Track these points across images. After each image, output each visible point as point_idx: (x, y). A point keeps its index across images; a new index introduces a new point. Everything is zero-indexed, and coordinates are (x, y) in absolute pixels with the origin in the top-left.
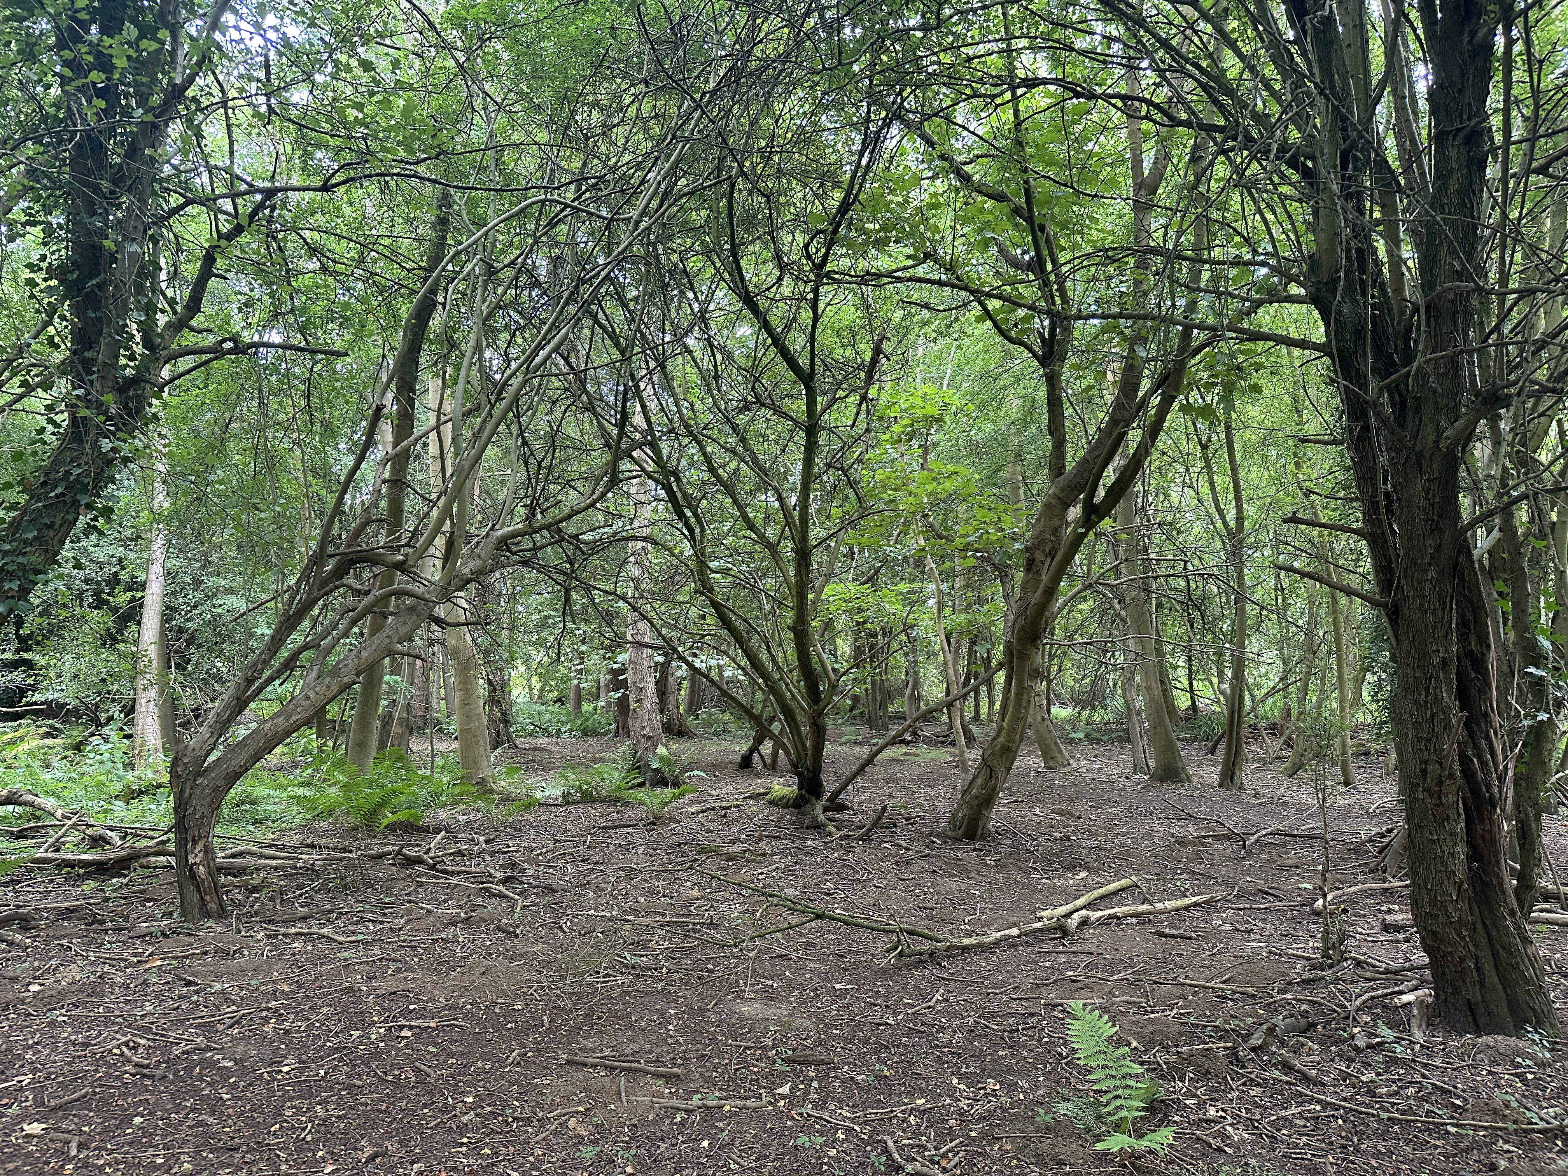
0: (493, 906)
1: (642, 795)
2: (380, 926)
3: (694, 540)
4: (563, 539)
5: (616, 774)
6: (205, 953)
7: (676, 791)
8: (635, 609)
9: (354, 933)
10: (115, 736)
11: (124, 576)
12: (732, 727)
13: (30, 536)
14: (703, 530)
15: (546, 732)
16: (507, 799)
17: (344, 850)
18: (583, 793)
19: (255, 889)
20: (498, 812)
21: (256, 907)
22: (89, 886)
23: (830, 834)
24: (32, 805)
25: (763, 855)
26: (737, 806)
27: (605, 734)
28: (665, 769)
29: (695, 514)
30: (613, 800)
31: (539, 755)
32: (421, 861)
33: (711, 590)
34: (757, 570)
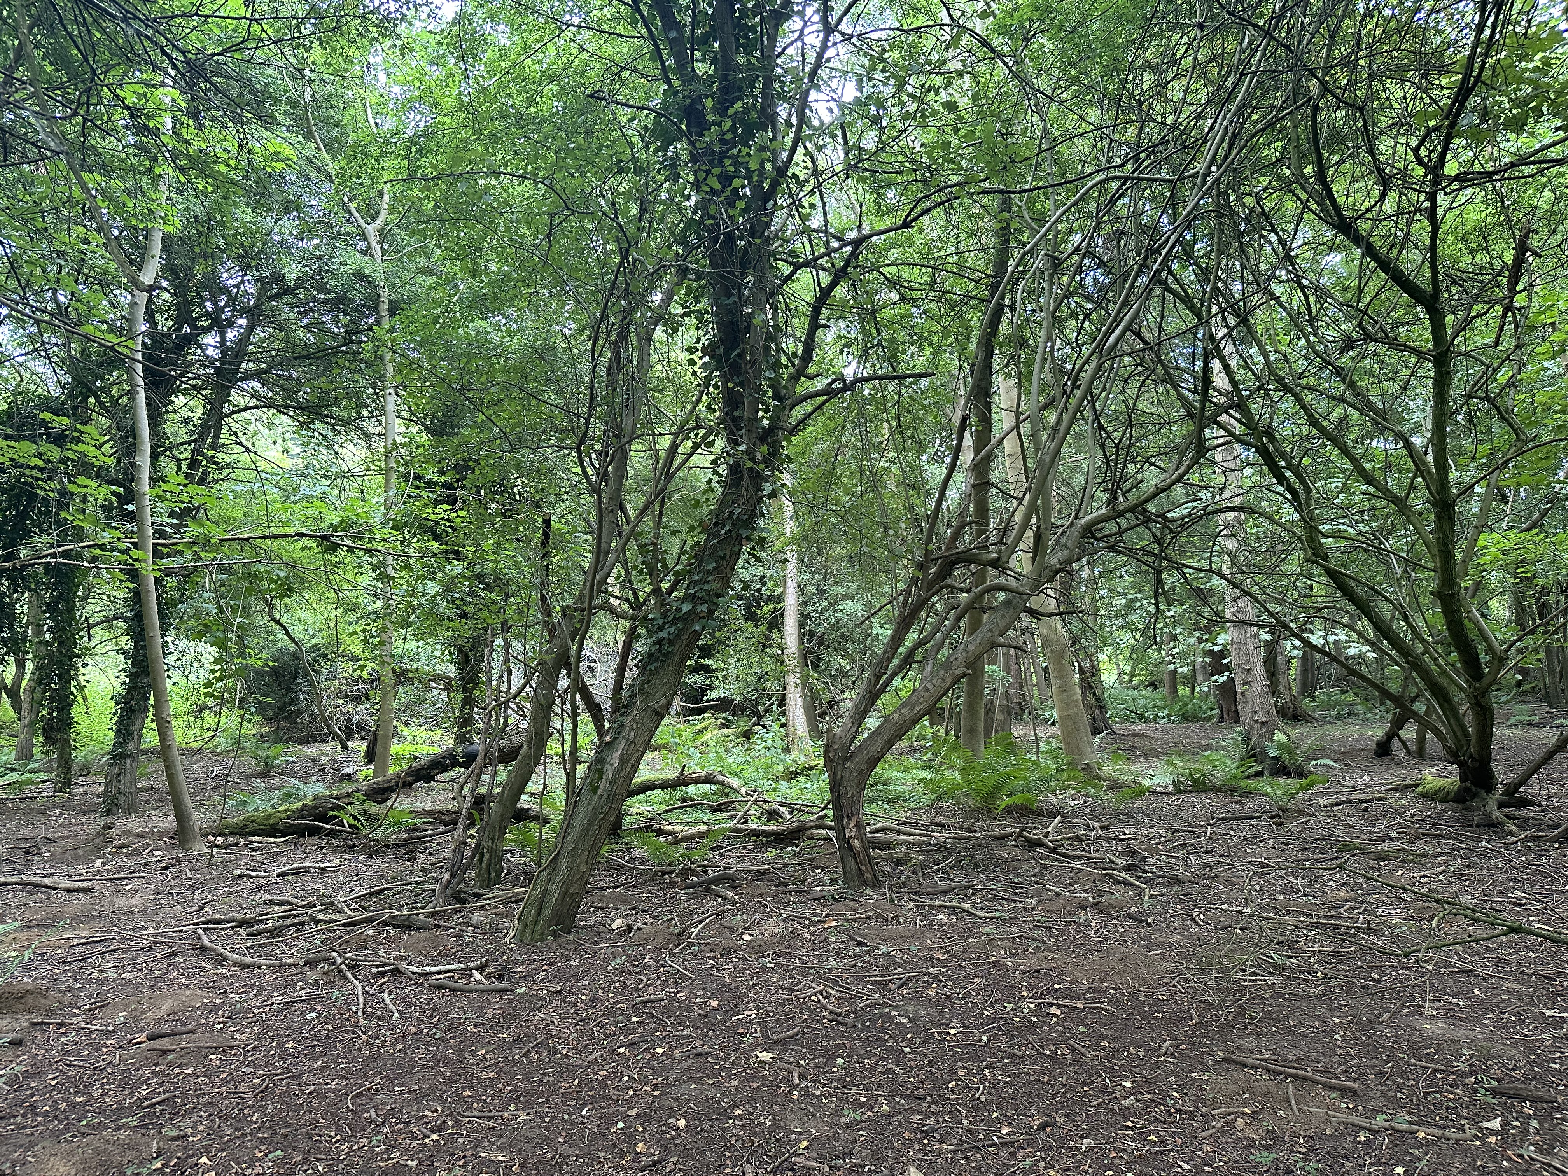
0: (1119, 894)
1: (1263, 785)
2: (1013, 905)
3: (1300, 504)
4: (1149, 520)
5: (1229, 762)
6: (869, 918)
7: (1304, 781)
8: (1235, 586)
9: (992, 910)
10: (775, 727)
11: (765, 592)
12: (1359, 709)
13: (711, 567)
14: (1308, 491)
15: (1142, 718)
16: (1116, 786)
17: (969, 830)
18: (1195, 781)
19: (899, 863)
20: (1110, 798)
21: (903, 878)
22: (772, 852)
23: (1511, 834)
24: (723, 783)
25: (1423, 855)
26: (1380, 799)
27: (1208, 719)
28: (1286, 757)
29: (1297, 475)
30: (1230, 790)
31: (1139, 742)
32: (1042, 845)
33: (1325, 557)
34: (1381, 529)
